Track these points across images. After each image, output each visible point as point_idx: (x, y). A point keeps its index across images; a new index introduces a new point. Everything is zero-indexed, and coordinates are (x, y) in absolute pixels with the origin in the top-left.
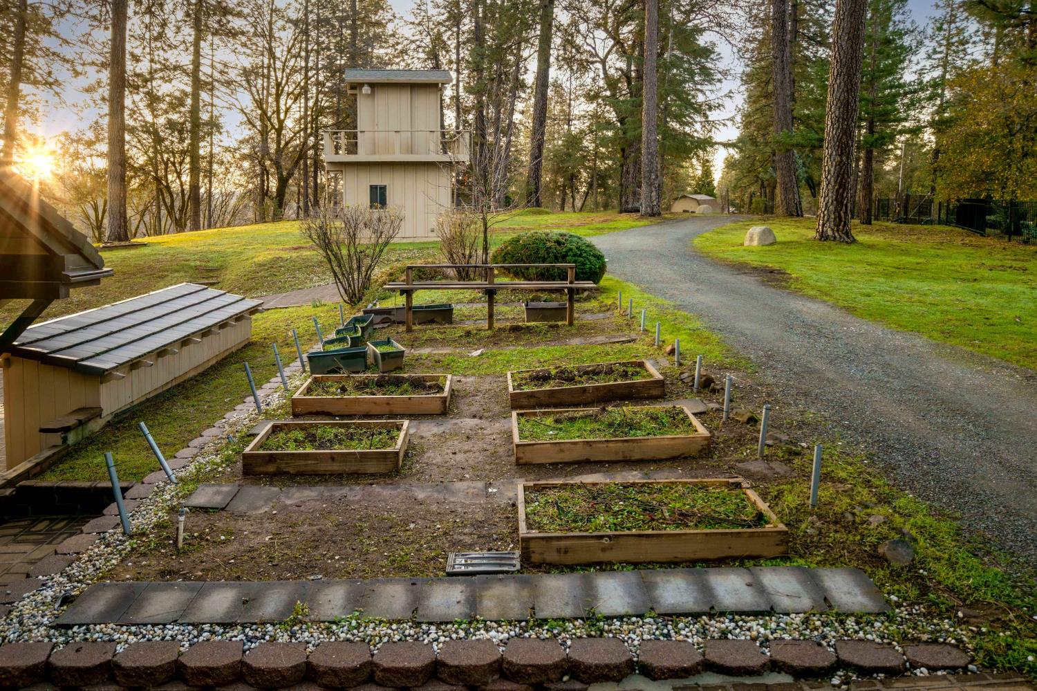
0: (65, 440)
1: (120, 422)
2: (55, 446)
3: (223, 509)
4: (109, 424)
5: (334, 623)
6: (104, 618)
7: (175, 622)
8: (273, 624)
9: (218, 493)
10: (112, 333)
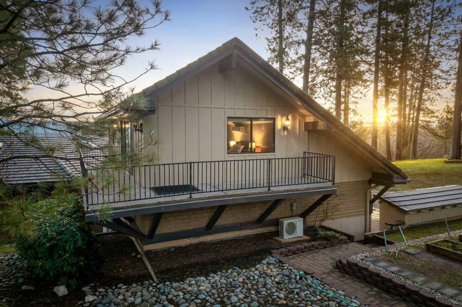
0: (392, 228)
1: (411, 228)
2: (388, 229)
3: (413, 255)
4: (408, 228)
5: (416, 282)
6: (370, 261)
7: (383, 268)
8: (402, 277)
9: (415, 251)
10: (415, 199)
